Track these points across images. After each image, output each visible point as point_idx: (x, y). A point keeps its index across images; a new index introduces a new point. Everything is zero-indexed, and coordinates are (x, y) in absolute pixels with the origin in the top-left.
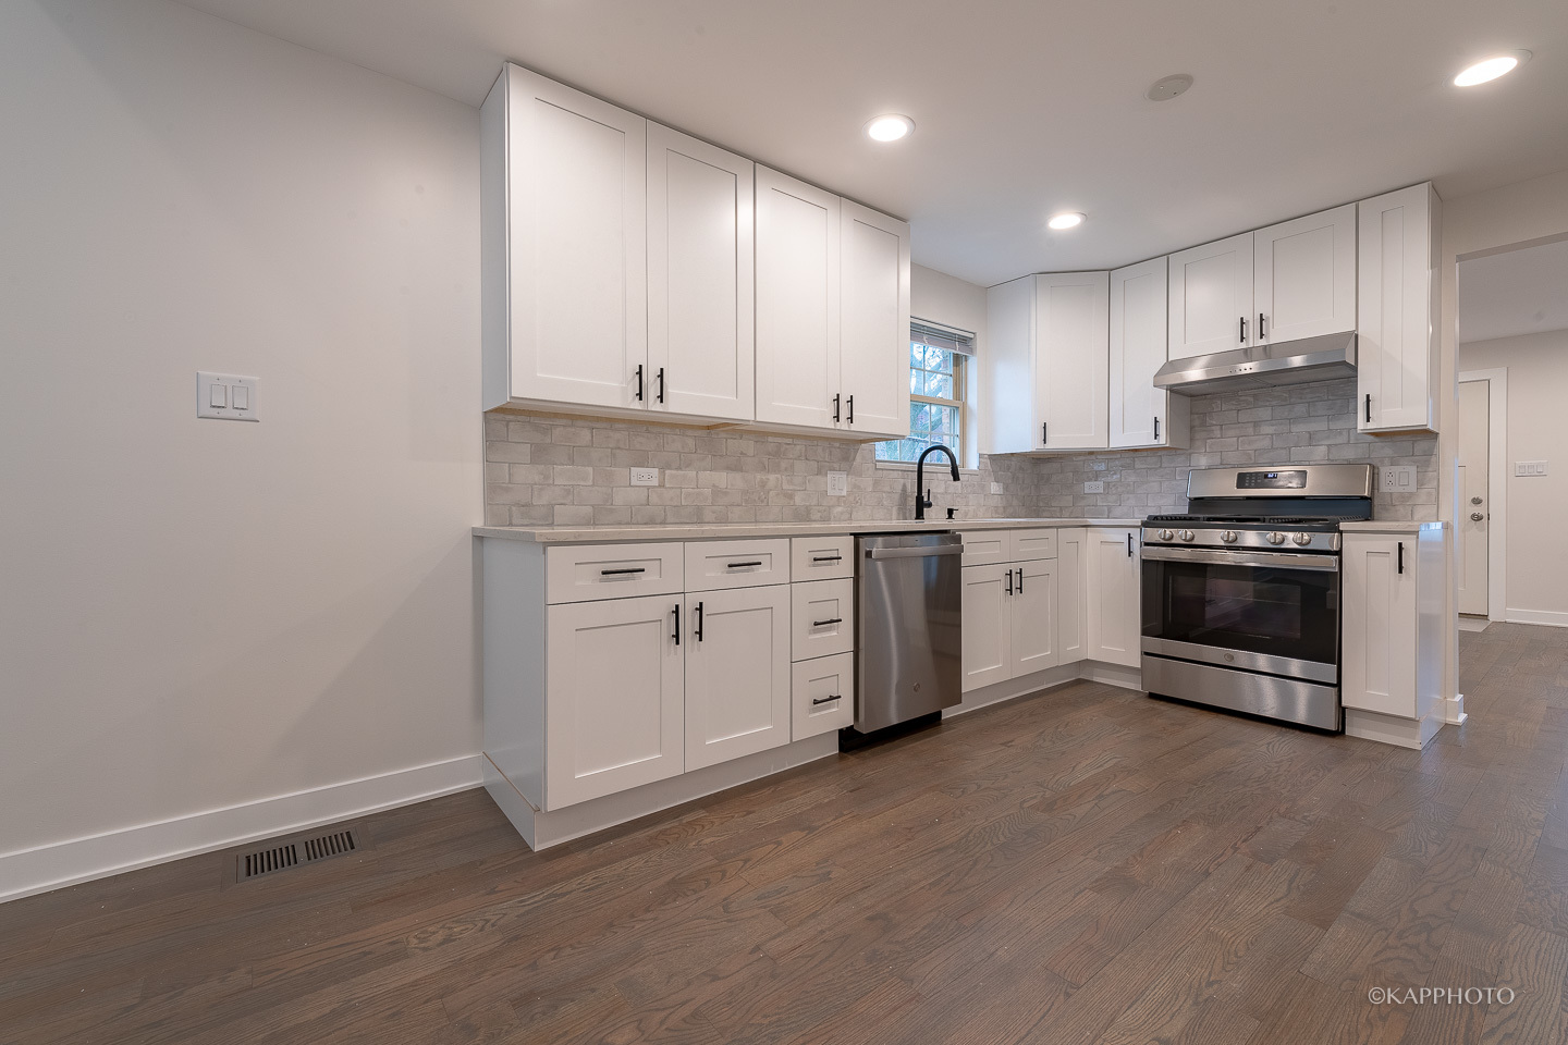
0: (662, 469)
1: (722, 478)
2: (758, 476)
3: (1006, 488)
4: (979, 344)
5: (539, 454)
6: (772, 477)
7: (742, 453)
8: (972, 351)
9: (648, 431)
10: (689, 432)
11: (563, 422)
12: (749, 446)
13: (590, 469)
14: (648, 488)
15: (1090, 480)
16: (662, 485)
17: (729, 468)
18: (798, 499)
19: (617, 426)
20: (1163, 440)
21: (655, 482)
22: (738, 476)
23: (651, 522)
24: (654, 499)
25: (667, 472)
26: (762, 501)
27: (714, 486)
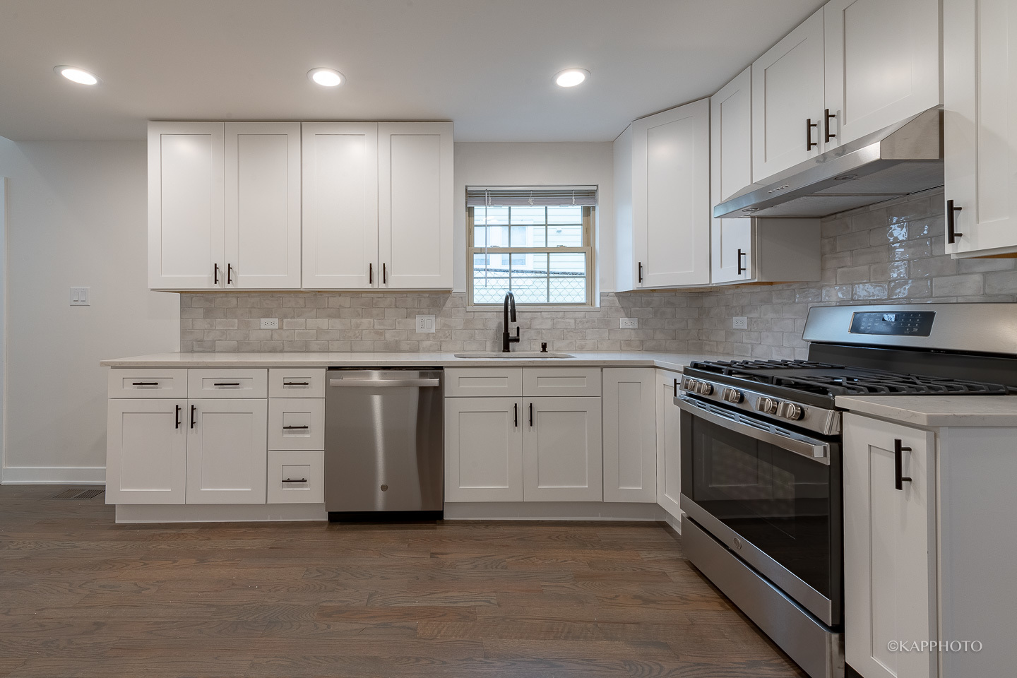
0: (281, 319)
1: (324, 323)
2: (354, 321)
3: (643, 322)
4: (601, 195)
5: (208, 313)
6: (365, 322)
7: (340, 306)
8: (596, 201)
9: (272, 296)
10: (301, 295)
11: (221, 295)
12: (346, 301)
13: (236, 320)
14: (272, 330)
15: (737, 315)
16: (281, 328)
17: (329, 316)
18: (389, 336)
19: (253, 294)
20: (747, 276)
21: (276, 327)
22: (337, 321)
23: (273, 351)
24: (276, 336)
25: (285, 320)
26: (357, 337)
27: (318, 327)
